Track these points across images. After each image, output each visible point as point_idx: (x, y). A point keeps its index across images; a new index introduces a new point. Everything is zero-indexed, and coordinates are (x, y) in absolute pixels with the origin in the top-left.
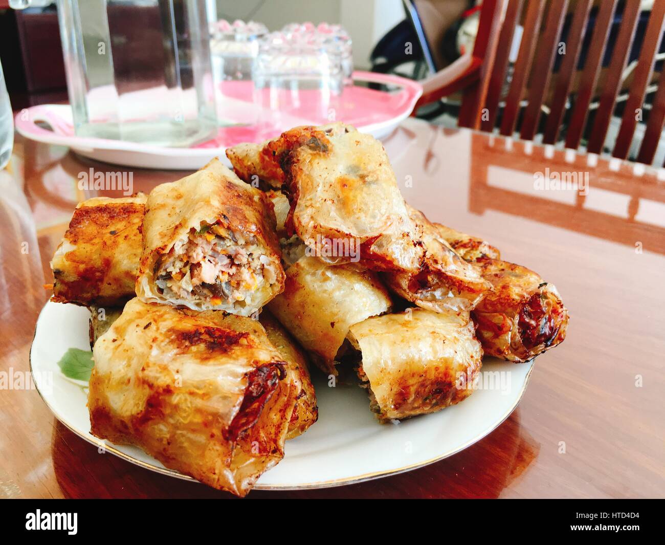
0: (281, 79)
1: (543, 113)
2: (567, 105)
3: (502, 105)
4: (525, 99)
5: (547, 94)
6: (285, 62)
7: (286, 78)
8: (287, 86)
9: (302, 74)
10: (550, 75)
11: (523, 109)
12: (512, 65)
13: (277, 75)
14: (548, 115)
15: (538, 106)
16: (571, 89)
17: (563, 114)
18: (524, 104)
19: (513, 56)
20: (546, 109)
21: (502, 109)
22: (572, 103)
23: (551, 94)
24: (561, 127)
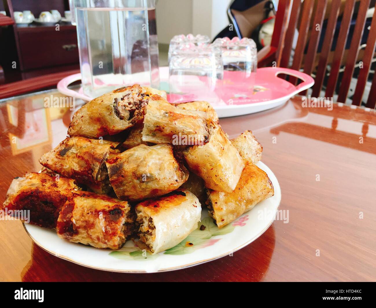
4: (302, 68)
10: (316, 54)
12: (293, 49)
16: (328, 62)
19: (294, 44)
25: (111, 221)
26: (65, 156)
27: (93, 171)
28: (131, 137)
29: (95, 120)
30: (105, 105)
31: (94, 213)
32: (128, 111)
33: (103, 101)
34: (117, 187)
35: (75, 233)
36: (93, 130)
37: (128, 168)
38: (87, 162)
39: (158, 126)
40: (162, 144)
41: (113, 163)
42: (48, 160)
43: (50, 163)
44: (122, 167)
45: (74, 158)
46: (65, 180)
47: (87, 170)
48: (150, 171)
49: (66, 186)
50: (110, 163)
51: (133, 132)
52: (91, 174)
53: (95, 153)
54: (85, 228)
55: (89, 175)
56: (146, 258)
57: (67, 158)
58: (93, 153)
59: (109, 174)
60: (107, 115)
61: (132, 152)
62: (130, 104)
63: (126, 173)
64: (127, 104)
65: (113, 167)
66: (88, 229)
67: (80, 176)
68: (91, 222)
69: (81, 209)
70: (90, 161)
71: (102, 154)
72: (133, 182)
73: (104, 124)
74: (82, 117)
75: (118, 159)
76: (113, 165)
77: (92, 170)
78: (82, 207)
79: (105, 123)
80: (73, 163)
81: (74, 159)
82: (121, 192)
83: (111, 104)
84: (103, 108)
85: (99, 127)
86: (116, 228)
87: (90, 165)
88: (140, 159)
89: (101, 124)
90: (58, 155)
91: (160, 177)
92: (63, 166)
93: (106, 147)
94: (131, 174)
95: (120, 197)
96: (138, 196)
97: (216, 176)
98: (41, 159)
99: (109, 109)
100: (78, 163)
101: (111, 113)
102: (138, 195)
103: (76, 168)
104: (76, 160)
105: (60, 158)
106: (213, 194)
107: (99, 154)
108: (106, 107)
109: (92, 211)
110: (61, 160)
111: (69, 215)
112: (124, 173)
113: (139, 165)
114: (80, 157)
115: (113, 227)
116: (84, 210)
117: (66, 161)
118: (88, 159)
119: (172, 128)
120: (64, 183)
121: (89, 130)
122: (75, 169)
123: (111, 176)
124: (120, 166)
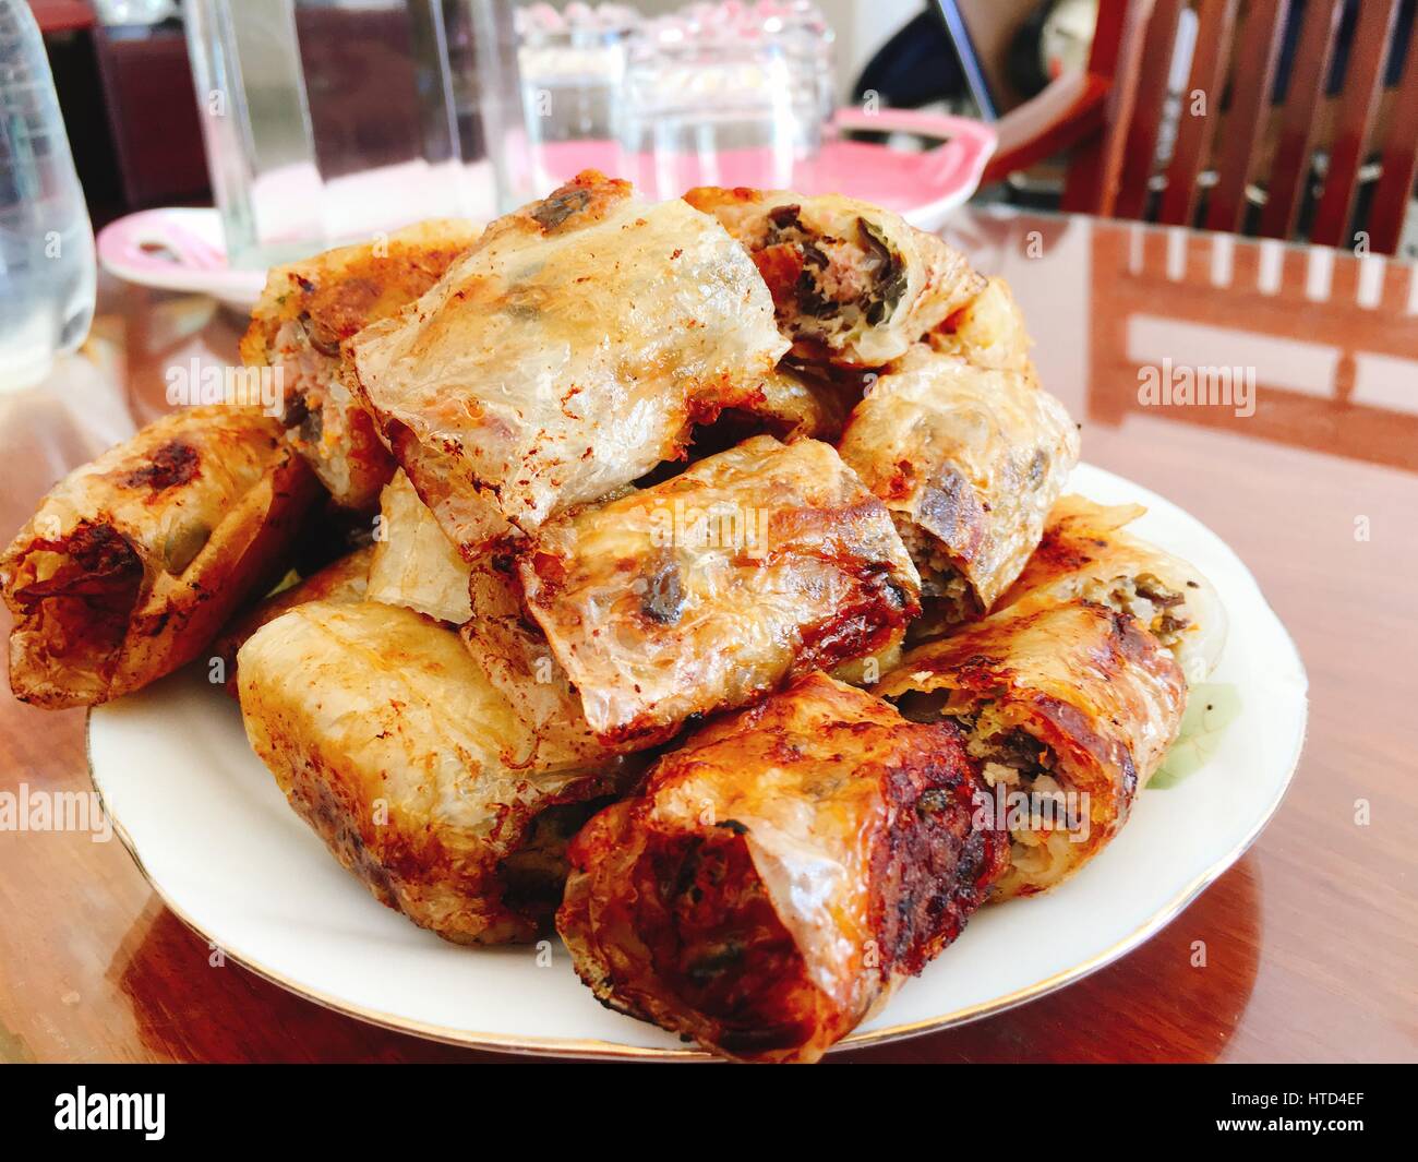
0: (676, 123)
1: (1251, 202)
3: (1158, 183)
4: (1210, 168)
7: (690, 120)
8: (688, 140)
9: (725, 109)
10: (1264, 111)
11: (1206, 190)
12: (1175, 95)
13: (668, 113)
14: (1262, 206)
18: (1207, 179)
19: (1178, 78)
21: (1158, 195)
63: (991, 487)
75: (907, 464)
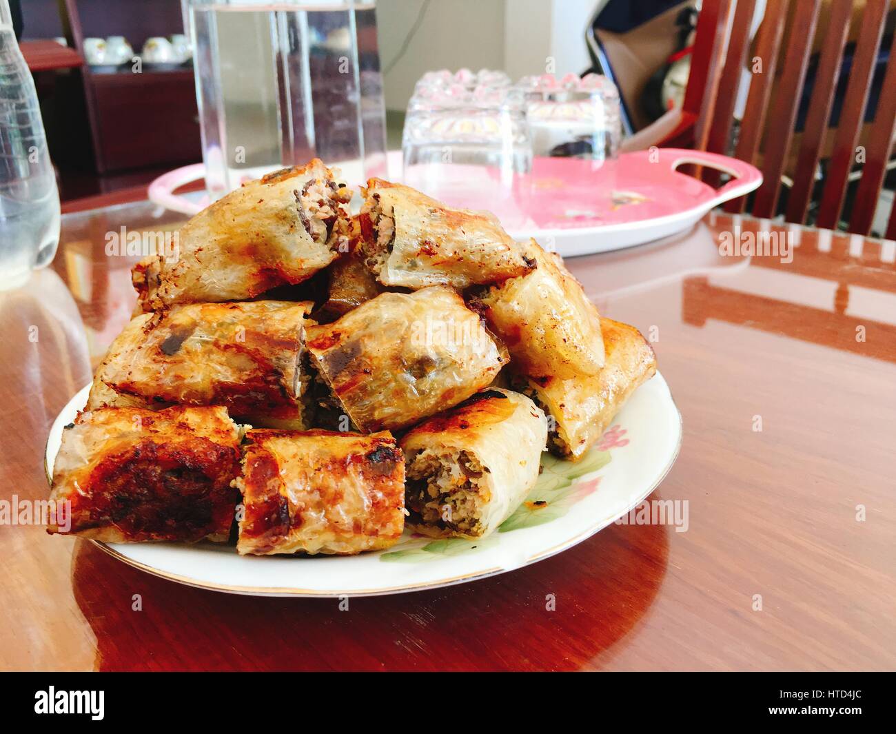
1: (784, 186)
2: (818, 175)
5: (788, 161)
6: (452, 126)
10: (791, 135)
12: (737, 123)
14: (791, 188)
15: (777, 177)
16: (821, 153)
17: (812, 187)
19: (739, 113)
20: (787, 181)
22: (824, 172)
23: (794, 161)
24: (810, 206)
25: (380, 476)
26: (181, 353)
27: (281, 375)
28: (336, 284)
29: (241, 254)
30: (272, 209)
31: (330, 467)
32: (323, 222)
33: (262, 201)
34: (352, 401)
35: (293, 525)
36: (235, 281)
37: (378, 349)
38: (254, 356)
39: (426, 243)
40: (432, 286)
41: (331, 345)
42: (130, 373)
43: (139, 378)
44: (359, 350)
45: (210, 352)
46: (202, 412)
47: (260, 374)
48: (436, 348)
49: (211, 425)
50: (320, 347)
51: (340, 273)
52: (277, 382)
53: (270, 329)
54: (319, 506)
55: (271, 386)
56: (475, 547)
57: (186, 358)
58: (266, 333)
59: (329, 373)
60: (281, 234)
61: (372, 313)
62: (321, 204)
63: (375, 362)
64: (317, 206)
65: (334, 355)
66: (329, 507)
67: (240, 396)
68: (331, 491)
69: (295, 462)
70: (265, 351)
71: (293, 330)
72: (396, 381)
73: (271, 260)
74: (200, 250)
75: (340, 334)
76: (333, 351)
77: (278, 373)
78: (298, 458)
79: (273, 257)
80: (212, 365)
81: (212, 356)
82: (366, 412)
83: (291, 206)
84: (268, 218)
85: (254, 270)
86: (397, 491)
87: (266, 361)
88: (401, 325)
89: (260, 260)
90: (156, 354)
91: (461, 357)
92: (183, 379)
93: (297, 312)
94: (389, 362)
95: (362, 425)
96: (408, 414)
97: (564, 340)
98: (107, 373)
99: (284, 218)
100: (228, 364)
101: (292, 227)
102: (407, 412)
103: (227, 376)
104: (218, 356)
105: (167, 360)
106: (550, 388)
107: (284, 330)
108: (276, 215)
109: (324, 462)
110: (169, 365)
111: (271, 483)
112: (369, 363)
113: (406, 337)
114: (232, 347)
115: (389, 490)
116: (304, 464)
117: (188, 364)
118: (258, 347)
119: (458, 242)
120: (204, 420)
121: (224, 281)
122: (223, 380)
123: (334, 378)
124: (353, 350)
